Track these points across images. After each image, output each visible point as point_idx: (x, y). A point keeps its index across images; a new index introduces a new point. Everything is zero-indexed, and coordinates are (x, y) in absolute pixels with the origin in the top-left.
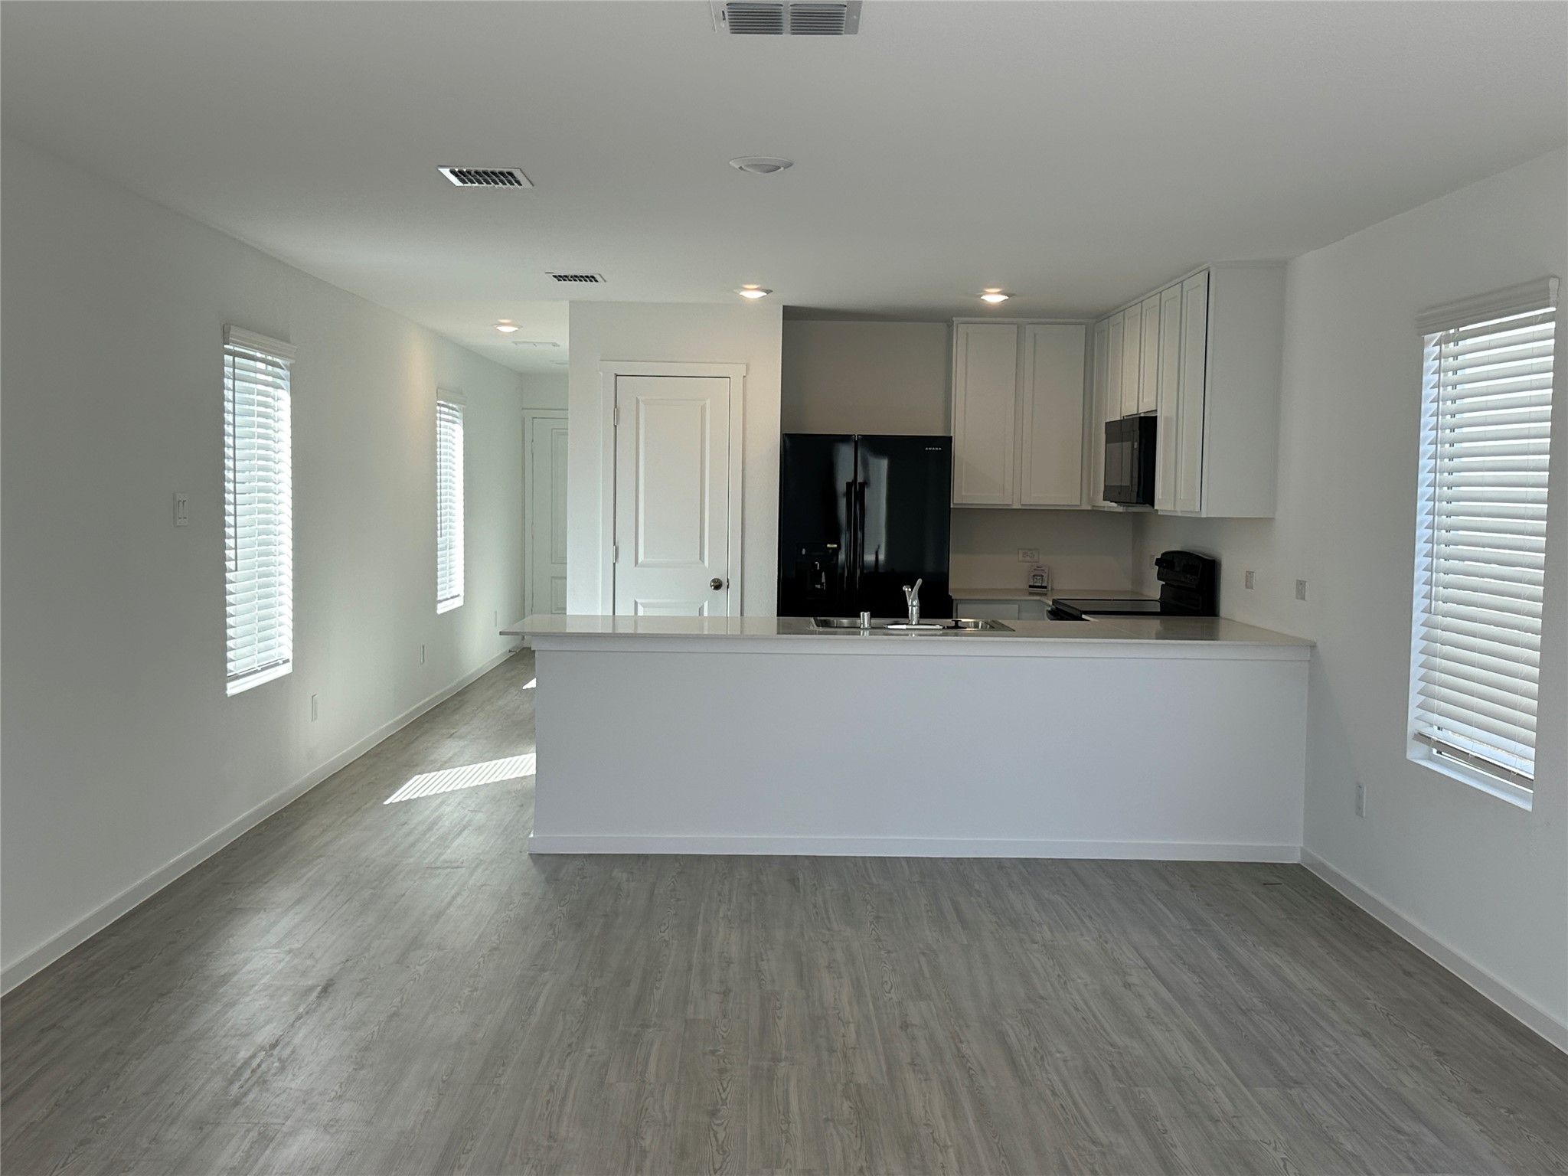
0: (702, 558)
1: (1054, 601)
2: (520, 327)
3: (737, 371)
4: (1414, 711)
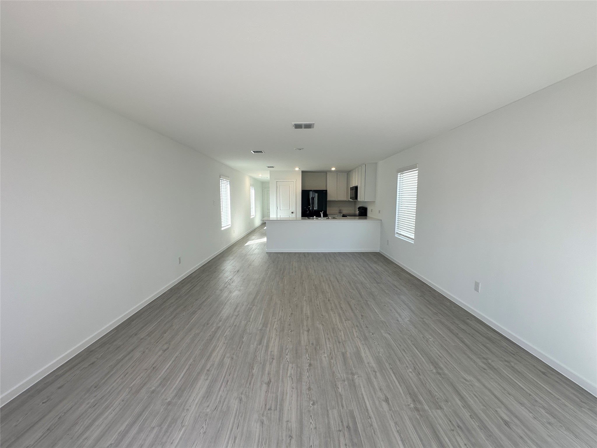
0: (290, 209)
1: (343, 214)
2: (262, 175)
3: (295, 181)
4: (396, 229)
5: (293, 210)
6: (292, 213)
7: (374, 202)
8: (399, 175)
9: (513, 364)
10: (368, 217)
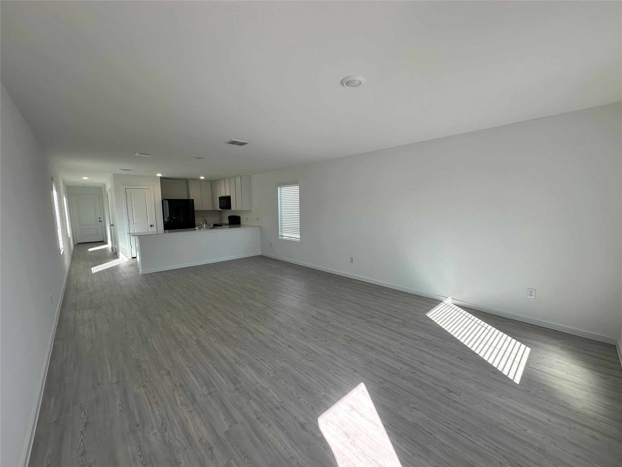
0: (148, 221)
1: (213, 224)
2: (89, 178)
3: (152, 188)
4: (279, 233)
5: (153, 222)
6: (151, 226)
7: (251, 210)
8: (279, 188)
9: (382, 292)
10: (241, 225)
